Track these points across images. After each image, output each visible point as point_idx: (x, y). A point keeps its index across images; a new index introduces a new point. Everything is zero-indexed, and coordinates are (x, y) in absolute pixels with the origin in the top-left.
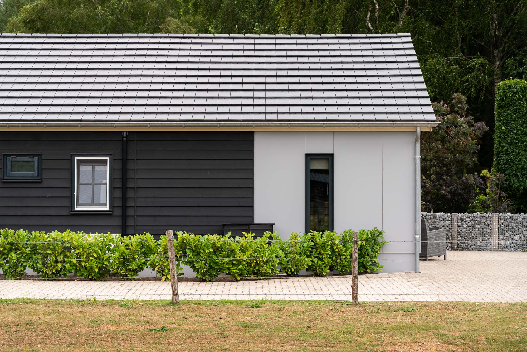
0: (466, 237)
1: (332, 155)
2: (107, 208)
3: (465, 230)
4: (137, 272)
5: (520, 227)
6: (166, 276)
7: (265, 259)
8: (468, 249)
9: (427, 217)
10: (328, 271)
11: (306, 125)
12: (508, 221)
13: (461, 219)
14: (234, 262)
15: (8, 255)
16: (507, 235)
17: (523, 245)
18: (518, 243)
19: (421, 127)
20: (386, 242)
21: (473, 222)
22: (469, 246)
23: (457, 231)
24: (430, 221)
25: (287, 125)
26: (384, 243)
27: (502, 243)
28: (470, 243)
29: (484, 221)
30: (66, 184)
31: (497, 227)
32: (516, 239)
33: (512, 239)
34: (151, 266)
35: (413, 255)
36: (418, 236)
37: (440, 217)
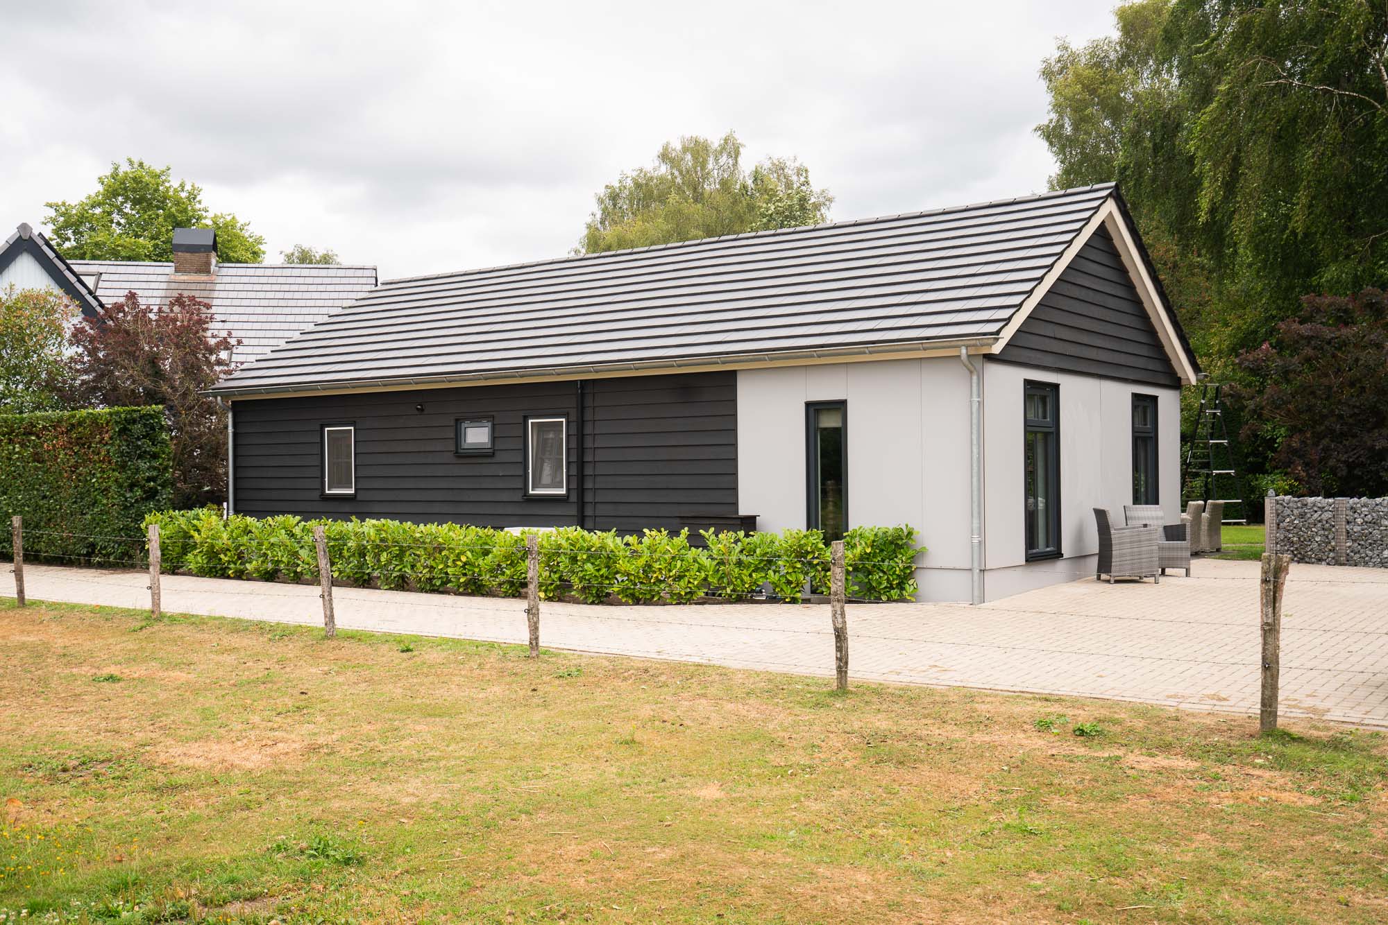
0: (1362, 543)
1: (844, 403)
2: (564, 492)
3: (1359, 528)
8: (1366, 564)
9: (1291, 505)
11: (788, 355)
13: (1352, 508)
19: (967, 347)
21: (1374, 514)
22: (1367, 558)
23: (1344, 530)
24: (1296, 512)
28: (1370, 553)
30: (518, 457)
35: (968, 574)
36: (976, 541)
37: (1314, 505)
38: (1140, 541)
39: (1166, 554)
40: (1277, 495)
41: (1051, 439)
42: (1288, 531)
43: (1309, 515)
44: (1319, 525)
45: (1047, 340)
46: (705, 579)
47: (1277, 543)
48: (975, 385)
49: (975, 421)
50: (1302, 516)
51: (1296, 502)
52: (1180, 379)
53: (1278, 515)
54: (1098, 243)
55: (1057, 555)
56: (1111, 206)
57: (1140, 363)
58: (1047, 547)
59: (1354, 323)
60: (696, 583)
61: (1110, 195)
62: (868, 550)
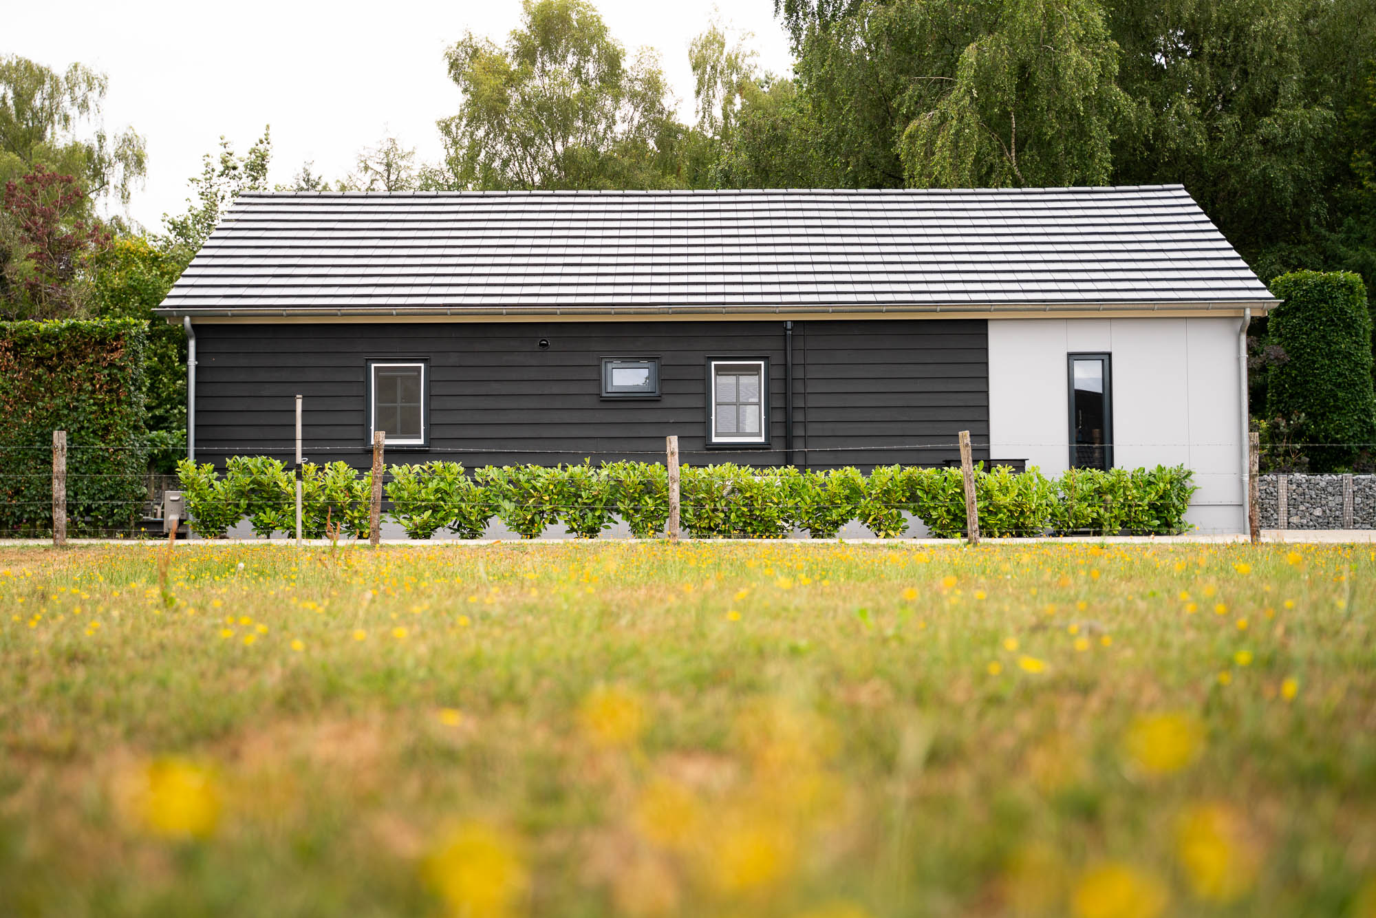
1: (1110, 355)
2: (762, 440)
4: (837, 527)
5: (1324, 496)
6: (886, 531)
7: (1034, 507)
10: (1120, 528)
11: (1072, 307)
12: (1304, 486)
14: (991, 509)
15: (639, 501)
16: (1302, 508)
17: (1328, 523)
18: (1320, 520)
19: (1251, 308)
20: (1196, 488)
25: (1043, 307)
26: (1194, 489)
27: (1295, 521)
29: (1265, 487)
30: (698, 402)
31: (1285, 497)
32: (1318, 514)
33: (1311, 514)
34: (861, 515)
35: (1241, 508)
36: (1247, 479)
48: (1243, 343)
49: (1244, 375)
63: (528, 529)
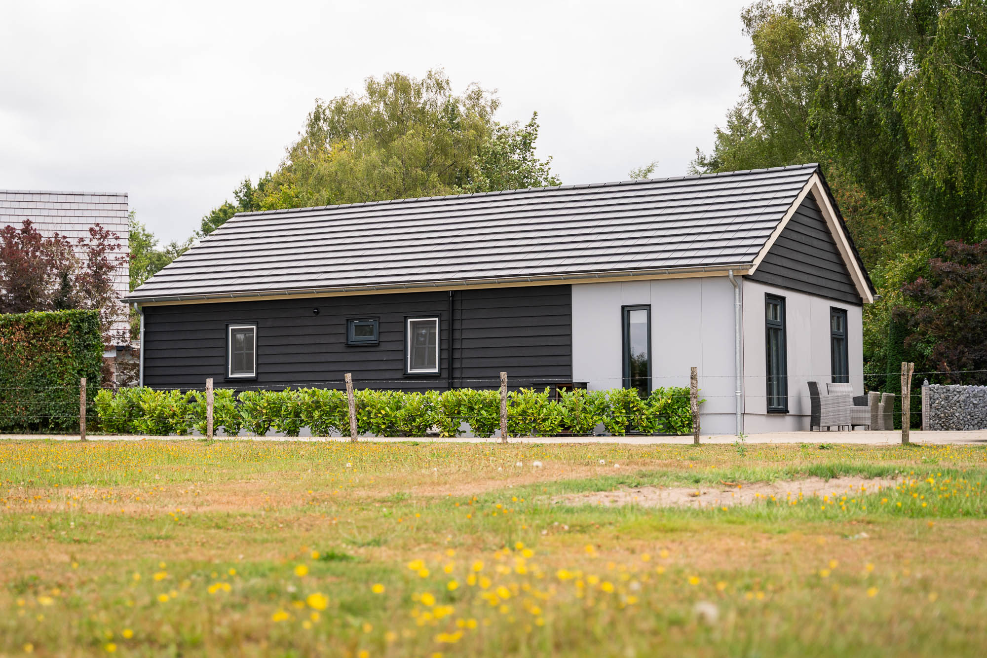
1: (650, 305)
2: (436, 370)
9: (939, 391)
19: (733, 270)
24: (942, 396)
30: (400, 347)
35: (734, 416)
36: (739, 394)
37: (955, 391)
38: (838, 403)
39: (855, 415)
40: (930, 384)
41: (780, 333)
42: (938, 409)
43: (951, 398)
44: (958, 404)
45: (778, 268)
46: (562, 421)
47: (930, 419)
48: (737, 295)
49: (737, 317)
50: (947, 398)
51: (942, 389)
52: (861, 299)
53: (931, 398)
54: (808, 204)
55: (785, 411)
56: (815, 179)
57: (835, 286)
58: (779, 405)
59: (978, 263)
60: (556, 423)
61: (815, 171)
62: (669, 401)
63: (293, 432)
